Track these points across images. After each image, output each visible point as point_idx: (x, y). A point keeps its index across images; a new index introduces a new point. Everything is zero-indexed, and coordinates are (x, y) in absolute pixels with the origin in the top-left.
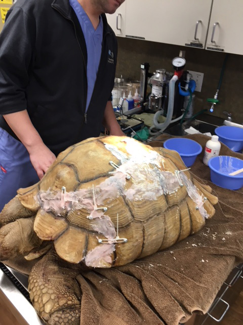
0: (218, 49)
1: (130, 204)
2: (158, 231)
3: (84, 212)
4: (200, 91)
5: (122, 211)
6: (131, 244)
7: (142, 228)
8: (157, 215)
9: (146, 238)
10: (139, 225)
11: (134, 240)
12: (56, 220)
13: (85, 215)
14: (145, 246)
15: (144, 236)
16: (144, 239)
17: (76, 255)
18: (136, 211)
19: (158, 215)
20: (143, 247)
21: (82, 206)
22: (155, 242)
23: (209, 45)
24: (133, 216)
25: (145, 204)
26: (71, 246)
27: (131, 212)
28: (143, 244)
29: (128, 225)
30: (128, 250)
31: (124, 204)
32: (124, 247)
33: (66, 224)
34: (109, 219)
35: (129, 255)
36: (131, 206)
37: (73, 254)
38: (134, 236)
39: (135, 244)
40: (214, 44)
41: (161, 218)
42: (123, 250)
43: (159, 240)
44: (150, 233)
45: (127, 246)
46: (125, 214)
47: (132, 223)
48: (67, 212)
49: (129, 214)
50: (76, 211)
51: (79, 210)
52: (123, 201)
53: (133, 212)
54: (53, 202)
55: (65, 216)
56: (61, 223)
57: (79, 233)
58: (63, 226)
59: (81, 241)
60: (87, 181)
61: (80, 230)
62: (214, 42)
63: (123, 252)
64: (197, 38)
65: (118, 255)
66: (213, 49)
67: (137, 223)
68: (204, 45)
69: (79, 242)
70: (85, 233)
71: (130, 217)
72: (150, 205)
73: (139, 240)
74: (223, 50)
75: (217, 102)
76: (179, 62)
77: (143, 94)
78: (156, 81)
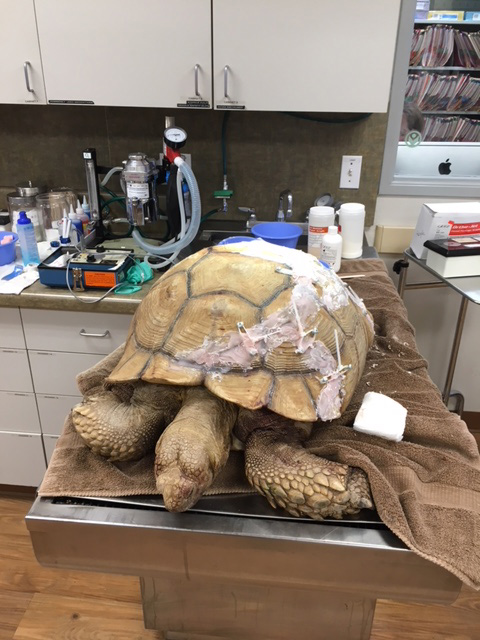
0: (236, 107)
1: (334, 315)
3: (287, 347)
5: (331, 328)
7: (355, 346)
10: (351, 342)
12: (249, 378)
13: (290, 351)
14: (359, 373)
15: (358, 357)
17: (309, 409)
18: (343, 323)
19: (357, 324)
21: (282, 339)
23: (220, 101)
24: (343, 331)
25: (345, 312)
27: (340, 326)
28: (358, 369)
29: (344, 346)
31: (330, 317)
33: (268, 376)
34: (322, 344)
36: (336, 319)
38: (352, 359)
40: (227, 100)
42: (346, 385)
44: (360, 351)
47: (346, 342)
48: (262, 359)
49: (339, 330)
50: (275, 352)
51: (280, 347)
52: (327, 314)
53: (342, 326)
54: (229, 354)
55: (260, 366)
56: (260, 379)
58: (265, 382)
59: (301, 390)
60: (268, 302)
61: (291, 377)
63: (347, 388)
64: (199, 92)
66: (226, 107)
67: (349, 339)
68: (210, 103)
69: (300, 393)
70: (299, 379)
71: (342, 334)
72: (348, 313)
74: (244, 107)
75: (231, 195)
76: (175, 135)
77: (96, 207)
78: (136, 174)
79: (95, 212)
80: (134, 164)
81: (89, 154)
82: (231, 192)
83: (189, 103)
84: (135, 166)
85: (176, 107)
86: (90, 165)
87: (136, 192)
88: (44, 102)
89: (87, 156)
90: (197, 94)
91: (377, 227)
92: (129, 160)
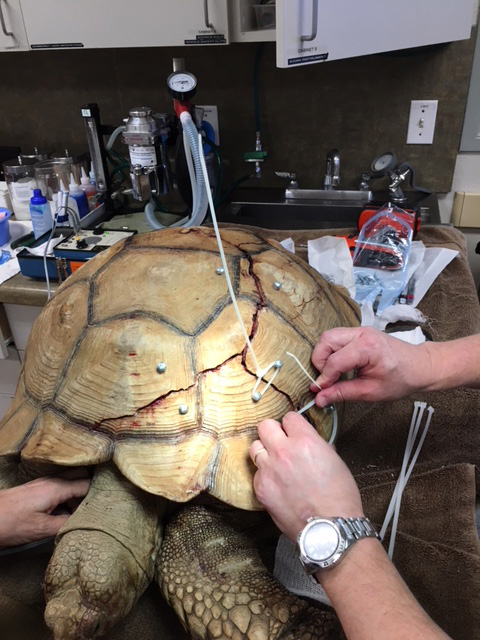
4: (219, 144)
12: (180, 447)
33: (209, 441)
48: (200, 414)
55: (198, 426)
58: (204, 449)
60: (204, 326)
64: (209, 22)
68: (226, 37)
75: (264, 158)
76: (182, 83)
77: (102, 176)
78: (138, 135)
79: (101, 182)
80: (137, 122)
81: (88, 111)
82: (265, 153)
83: (199, 39)
84: (137, 125)
85: (182, 44)
86: (90, 124)
87: (141, 157)
88: (27, 49)
89: (86, 113)
90: (208, 26)
91: (456, 195)
92: (131, 118)
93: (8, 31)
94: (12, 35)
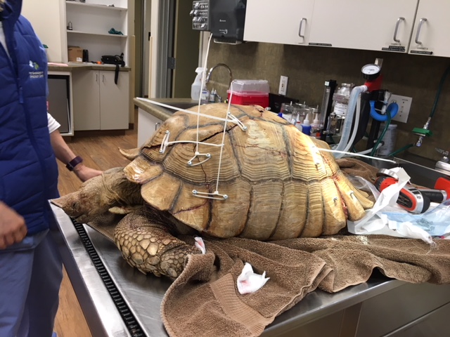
0: (426, 53)
1: (239, 155)
2: (271, 201)
3: (184, 158)
4: (406, 122)
5: (228, 162)
6: (232, 206)
7: (250, 190)
8: (273, 181)
9: (253, 204)
10: (246, 184)
11: (237, 202)
12: (151, 167)
13: (183, 161)
14: (251, 216)
15: (251, 201)
16: (250, 206)
17: (162, 201)
18: (245, 165)
19: (275, 180)
20: (248, 218)
22: (266, 217)
23: (414, 48)
24: (240, 171)
25: (259, 162)
26: (159, 191)
27: (238, 165)
28: (249, 212)
29: (233, 181)
30: (227, 213)
31: (232, 154)
32: (222, 207)
33: (160, 170)
35: (228, 221)
36: (240, 159)
37: (160, 199)
38: (238, 196)
39: (238, 208)
40: (420, 46)
41: (278, 185)
42: (221, 211)
43: (273, 217)
44: (259, 199)
45: (228, 207)
46: (231, 166)
47: (237, 180)
48: (164, 158)
49: (235, 167)
50: (174, 157)
51: (179, 156)
52: (232, 151)
53: (241, 167)
55: (161, 162)
56: (155, 169)
57: (172, 181)
58: (156, 172)
59: (172, 189)
60: (195, 127)
61: (174, 179)
62: (420, 43)
63: (221, 215)
64: (397, 39)
65: (213, 217)
66: (418, 52)
67: (244, 180)
68: (406, 49)
69: (170, 190)
70: (179, 182)
71: (237, 172)
72: (265, 165)
73: (243, 204)
74: (431, 53)
75: (427, 134)
76: (370, 70)
79: (322, 124)
81: (328, 83)
83: (390, 48)
86: (328, 91)
87: (338, 109)
90: (395, 40)
93: (301, 34)
94: (303, 37)
